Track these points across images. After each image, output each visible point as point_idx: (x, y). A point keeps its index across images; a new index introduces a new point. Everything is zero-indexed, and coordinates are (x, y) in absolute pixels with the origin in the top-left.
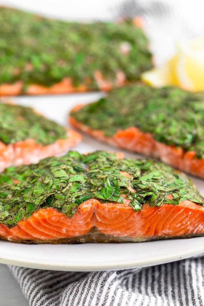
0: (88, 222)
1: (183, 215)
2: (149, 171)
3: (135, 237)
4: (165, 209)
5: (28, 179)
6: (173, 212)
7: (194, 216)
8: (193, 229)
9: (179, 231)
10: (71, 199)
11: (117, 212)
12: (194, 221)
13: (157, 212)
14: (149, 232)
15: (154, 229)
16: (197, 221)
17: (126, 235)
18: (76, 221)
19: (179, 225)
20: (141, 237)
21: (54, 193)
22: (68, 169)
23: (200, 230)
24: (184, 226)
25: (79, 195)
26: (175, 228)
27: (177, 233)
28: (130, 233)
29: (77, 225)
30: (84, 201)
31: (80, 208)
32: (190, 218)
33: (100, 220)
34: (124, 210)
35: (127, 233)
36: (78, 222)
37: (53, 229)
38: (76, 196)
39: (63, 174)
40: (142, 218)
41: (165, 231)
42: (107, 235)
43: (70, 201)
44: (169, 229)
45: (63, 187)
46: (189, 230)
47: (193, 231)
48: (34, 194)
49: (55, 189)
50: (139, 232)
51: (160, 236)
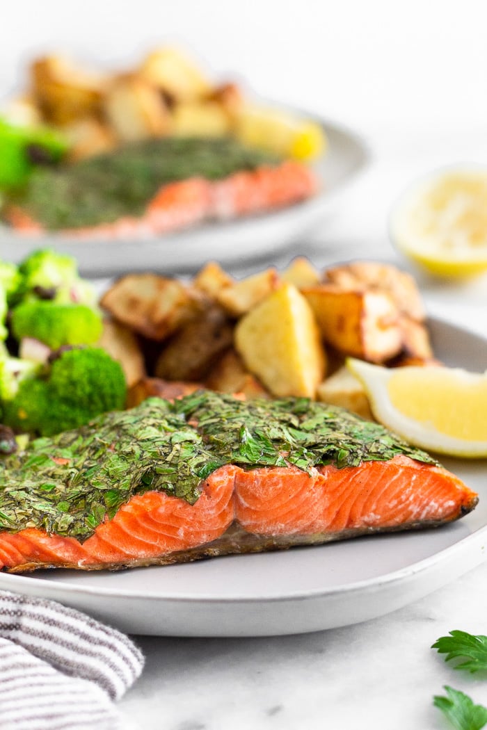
0: (224, 510)
1: (402, 483)
2: (310, 413)
3: (311, 533)
4: (368, 470)
5: (86, 454)
6: (384, 477)
7: (421, 483)
8: (418, 510)
9: (393, 516)
10: (188, 469)
11: (278, 483)
12: (422, 494)
13: (353, 479)
14: (337, 522)
15: (347, 514)
16: (427, 493)
17: (295, 531)
18: (203, 510)
19: (395, 502)
20: (322, 533)
21: (152, 466)
22: (159, 423)
23: (433, 511)
24: (403, 505)
25: (201, 461)
26: (386, 510)
27: (390, 519)
28: (302, 526)
29: (204, 520)
30: (212, 471)
31: (208, 485)
32: (413, 487)
33: (246, 505)
34: (291, 477)
35: (296, 527)
36: (207, 512)
37: (161, 532)
38: (195, 463)
39: (153, 433)
40: (325, 492)
41: (368, 516)
42: (258, 536)
43: (188, 473)
44: (375, 512)
45: (165, 453)
46: (411, 512)
47: (419, 514)
48: (110, 474)
49: (152, 459)
50: (320, 521)
51: (358, 529)
